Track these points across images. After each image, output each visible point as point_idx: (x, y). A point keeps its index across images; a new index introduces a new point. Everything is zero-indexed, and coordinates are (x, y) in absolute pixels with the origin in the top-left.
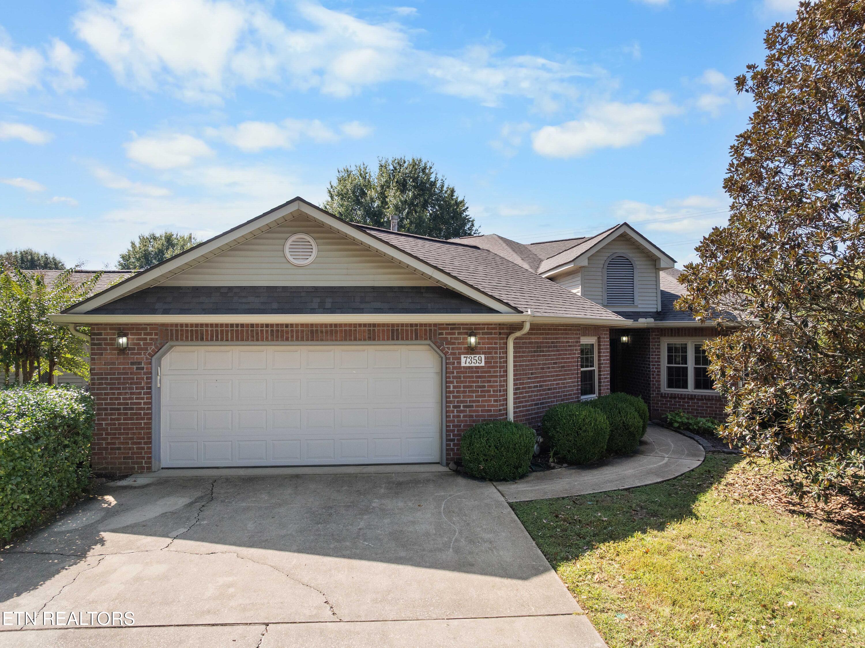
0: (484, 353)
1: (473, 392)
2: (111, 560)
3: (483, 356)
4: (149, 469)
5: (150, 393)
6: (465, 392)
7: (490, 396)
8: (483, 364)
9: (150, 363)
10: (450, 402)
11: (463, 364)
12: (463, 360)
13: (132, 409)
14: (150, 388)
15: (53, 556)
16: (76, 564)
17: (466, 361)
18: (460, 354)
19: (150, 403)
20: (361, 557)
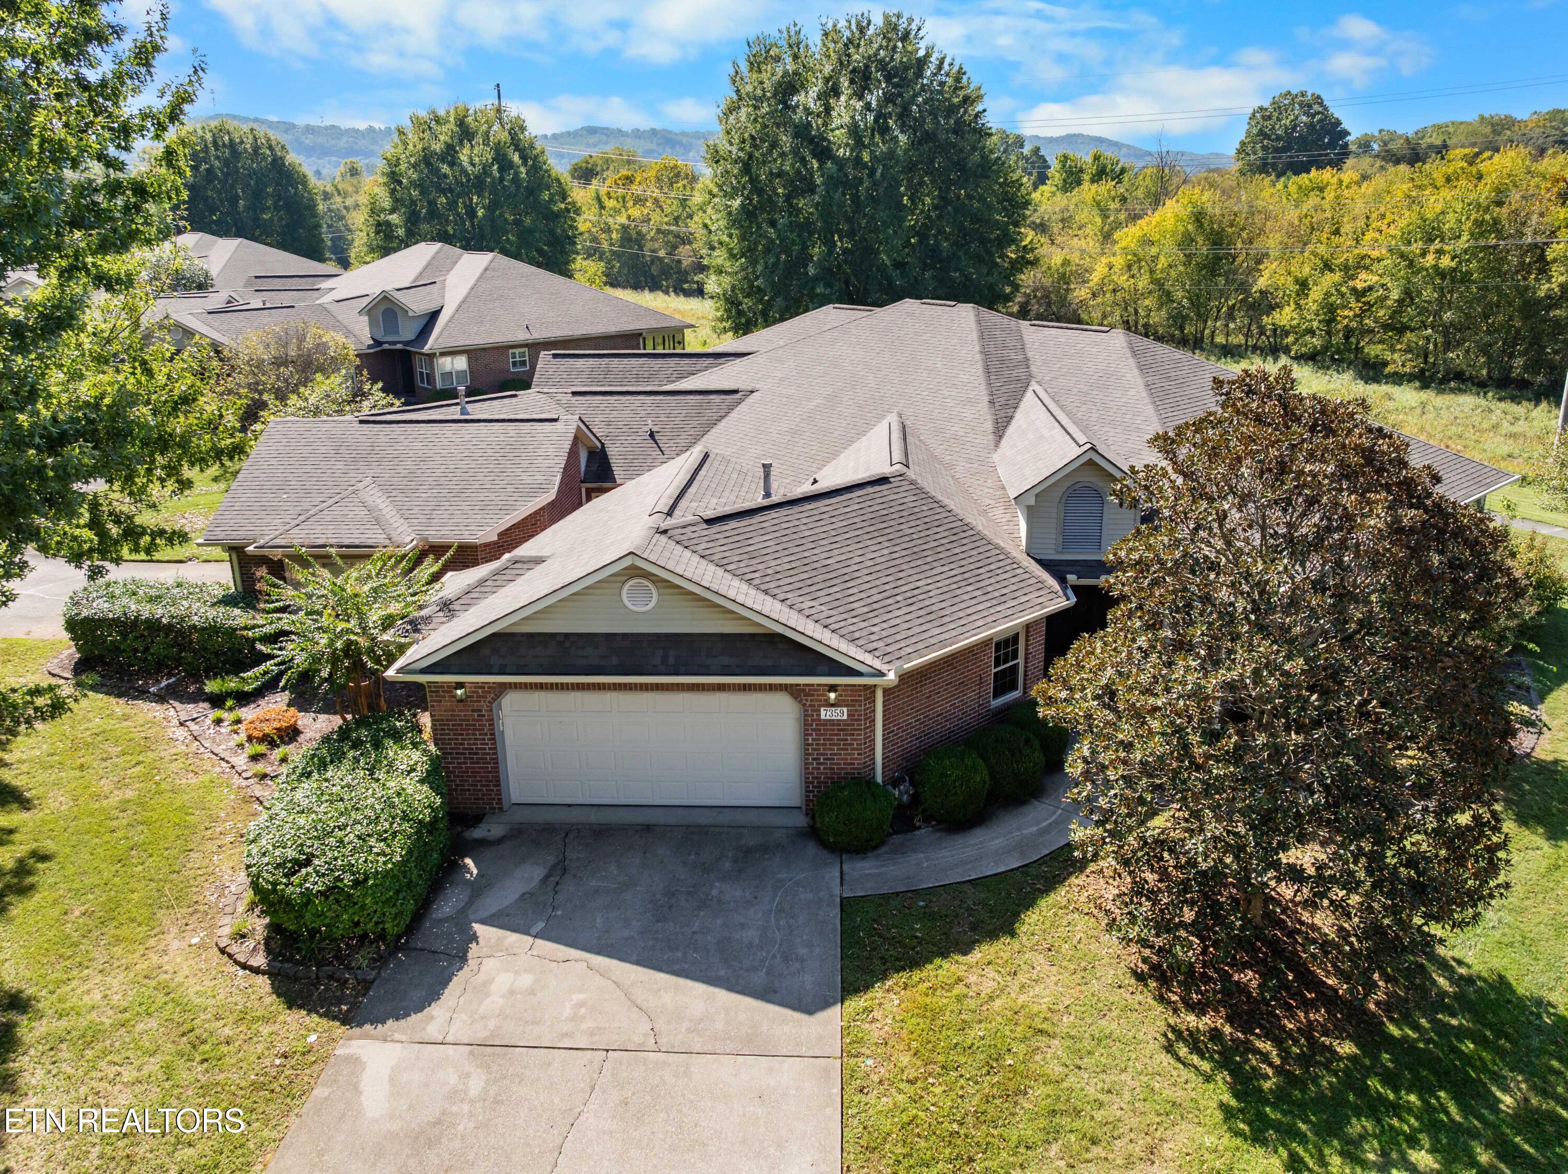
0: (846, 706)
1: (834, 744)
2: (489, 965)
3: (845, 710)
4: (501, 809)
5: (494, 739)
6: (825, 744)
7: (853, 749)
8: (845, 717)
9: (491, 710)
10: (809, 754)
11: (823, 717)
12: (823, 713)
13: (477, 754)
14: (493, 734)
15: (442, 956)
16: (461, 968)
17: (826, 714)
18: (820, 706)
19: (495, 749)
20: (687, 977)
